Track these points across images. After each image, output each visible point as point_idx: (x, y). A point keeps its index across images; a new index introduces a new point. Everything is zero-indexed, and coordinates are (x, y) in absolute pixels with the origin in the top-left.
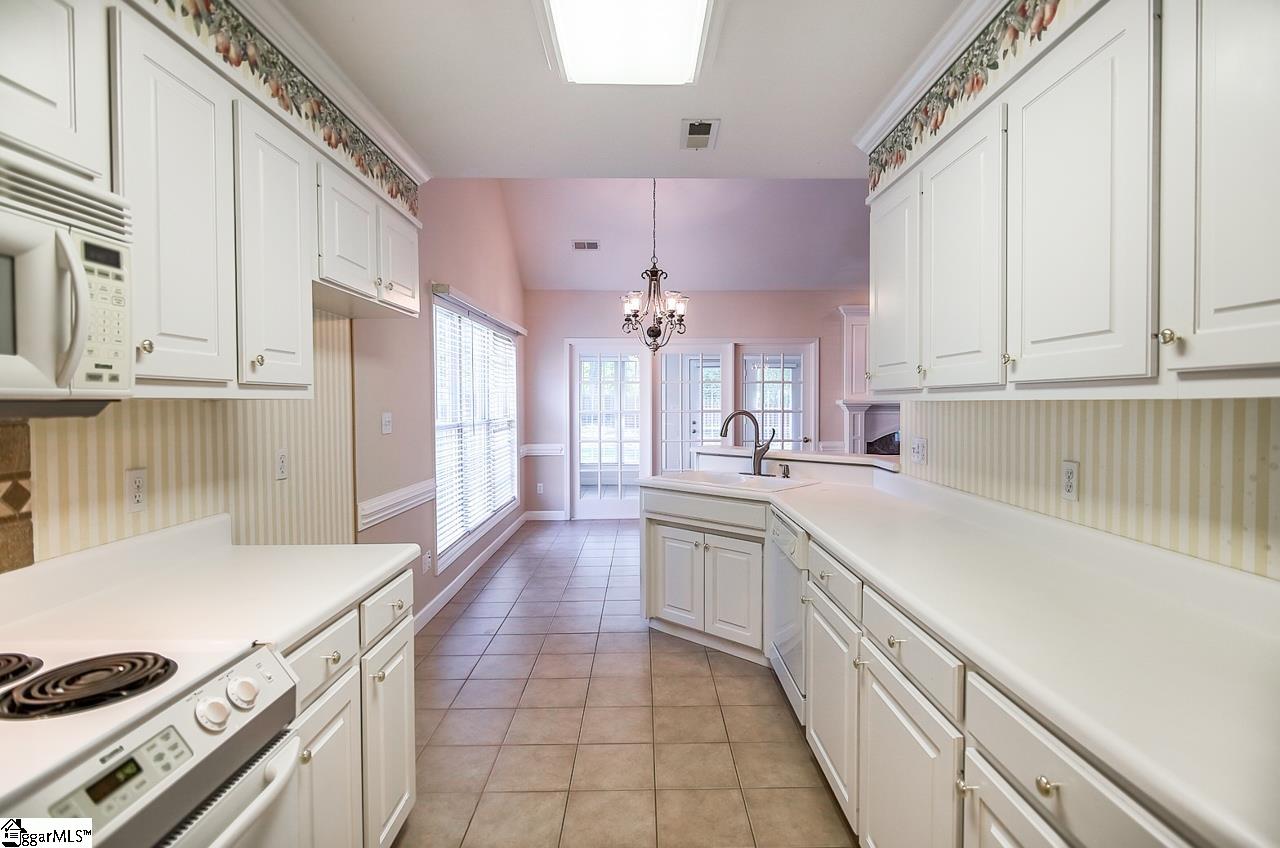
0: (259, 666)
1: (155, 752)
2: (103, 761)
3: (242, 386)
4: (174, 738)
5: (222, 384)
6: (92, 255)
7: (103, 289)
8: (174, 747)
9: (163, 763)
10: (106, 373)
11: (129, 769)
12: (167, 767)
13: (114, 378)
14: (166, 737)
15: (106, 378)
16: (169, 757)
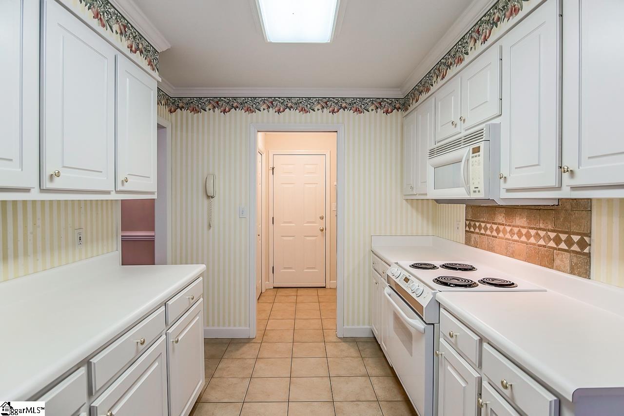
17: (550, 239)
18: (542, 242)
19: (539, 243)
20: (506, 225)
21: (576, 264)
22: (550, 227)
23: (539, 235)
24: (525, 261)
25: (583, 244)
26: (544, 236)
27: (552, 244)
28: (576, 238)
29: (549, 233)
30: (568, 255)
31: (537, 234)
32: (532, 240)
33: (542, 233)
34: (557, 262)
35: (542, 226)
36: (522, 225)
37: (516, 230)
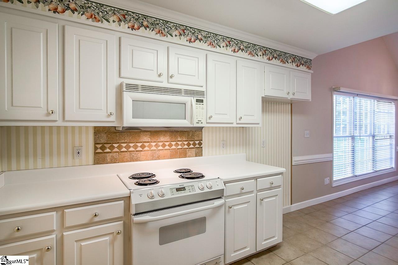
0: (217, 182)
1: (189, 188)
2: (180, 186)
3: (237, 124)
4: (193, 188)
5: (232, 123)
6: (198, 101)
7: (200, 107)
8: (193, 189)
9: (190, 190)
10: (200, 122)
11: (183, 189)
12: (190, 192)
13: (202, 123)
14: (192, 187)
15: (200, 123)
16: (191, 190)
17: (185, 145)
18: (180, 147)
19: (178, 148)
20: (151, 142)
21: (198, 152)
22: (184, 139)
23: (178, 144)
24: (169, 159)
25: (200, 144)
26: (181, 144)
27: (186, 147)
28: (197, 142)
29: (184, 142)
30: (194, 149)
31: (177, 143)
32: (174, 147)
33: (180, 143)
34: (189, 154)
35: (179, 139)
36: (165, 140)
37: (161, 144)
